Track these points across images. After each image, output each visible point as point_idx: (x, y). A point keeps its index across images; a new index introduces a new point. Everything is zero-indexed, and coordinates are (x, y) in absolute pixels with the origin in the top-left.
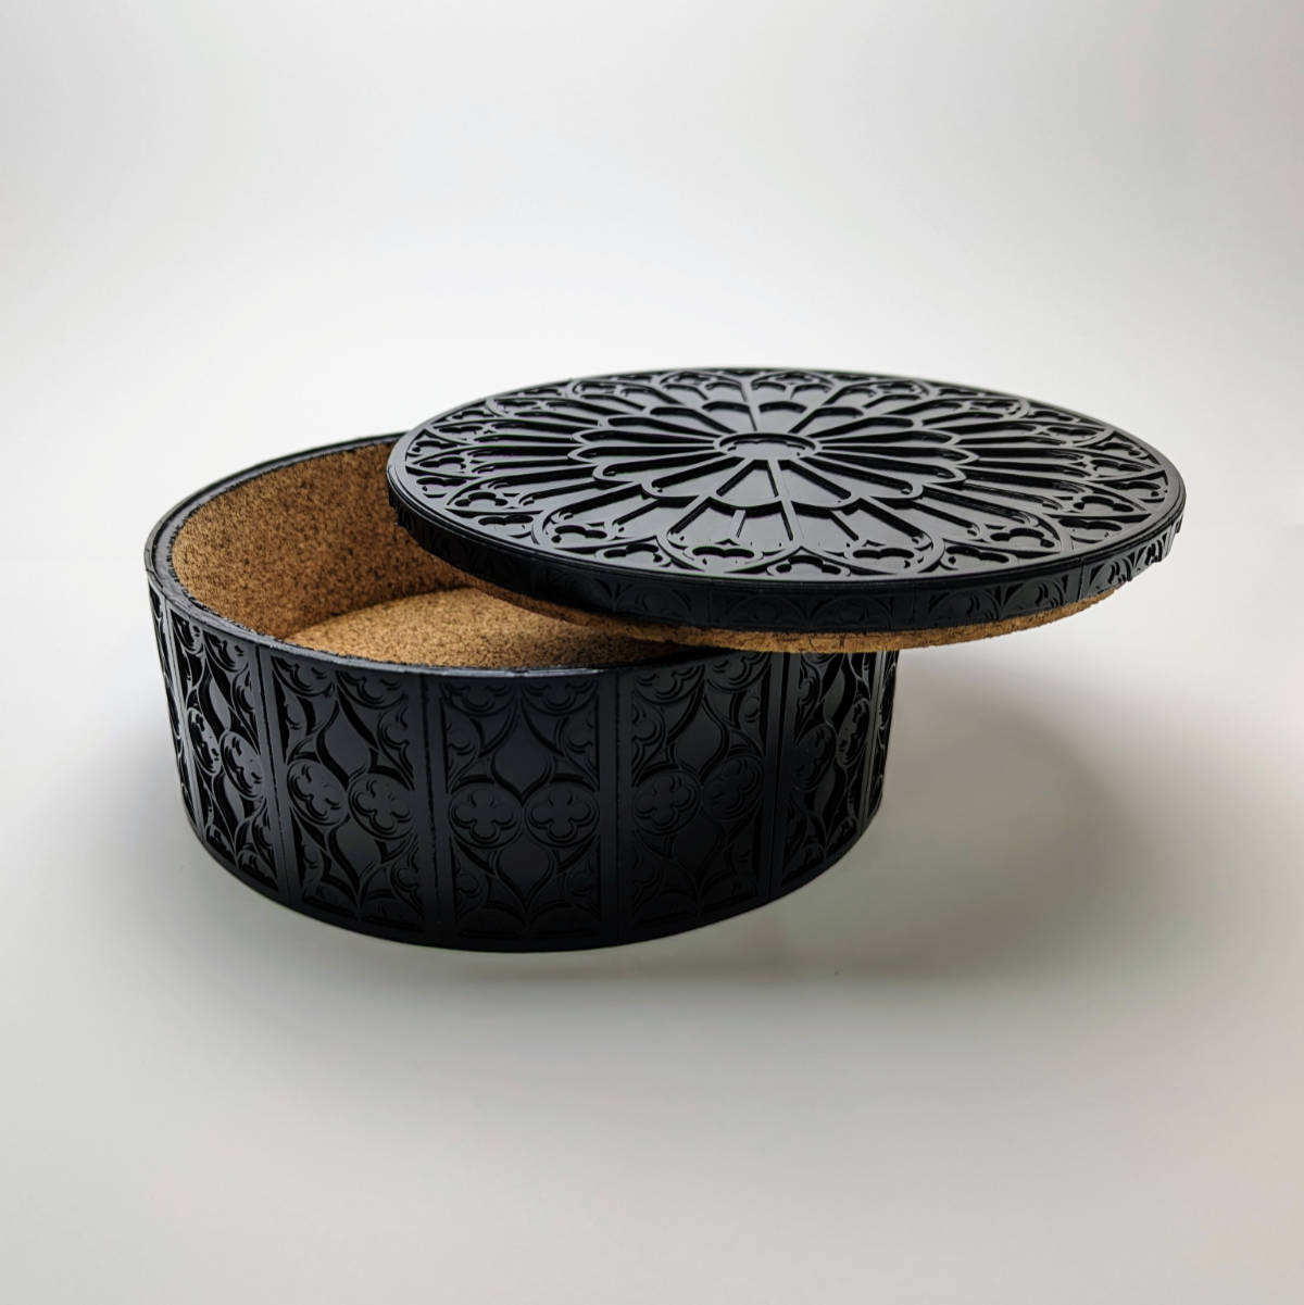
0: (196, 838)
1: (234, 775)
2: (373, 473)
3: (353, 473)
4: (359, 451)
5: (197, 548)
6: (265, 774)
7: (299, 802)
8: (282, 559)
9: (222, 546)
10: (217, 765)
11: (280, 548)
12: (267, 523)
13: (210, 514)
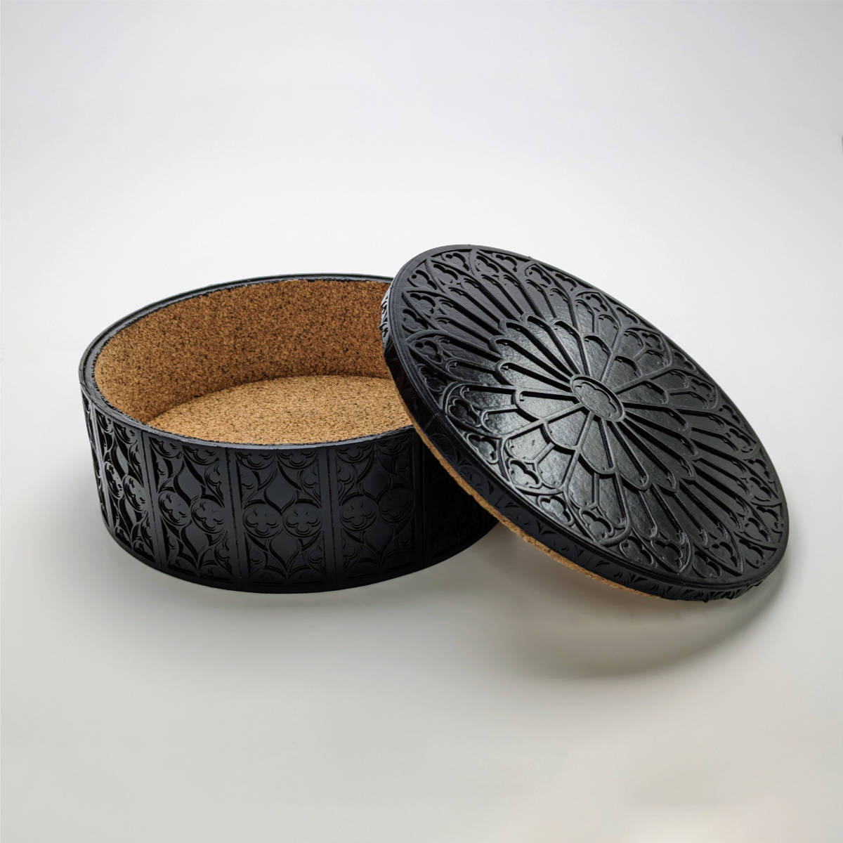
0: (109, 534)
1: (130, 498)
2: (219, 308)
3: (206, 308)
4: (210, 295)
5: (108, 363)
6: (147, 499)
7: (165, 513)
8: (161, 364)
9: (124, 360)
10: (121, 493)
11: (160, 357)
12: (151, 343)
13: (117, 342)
